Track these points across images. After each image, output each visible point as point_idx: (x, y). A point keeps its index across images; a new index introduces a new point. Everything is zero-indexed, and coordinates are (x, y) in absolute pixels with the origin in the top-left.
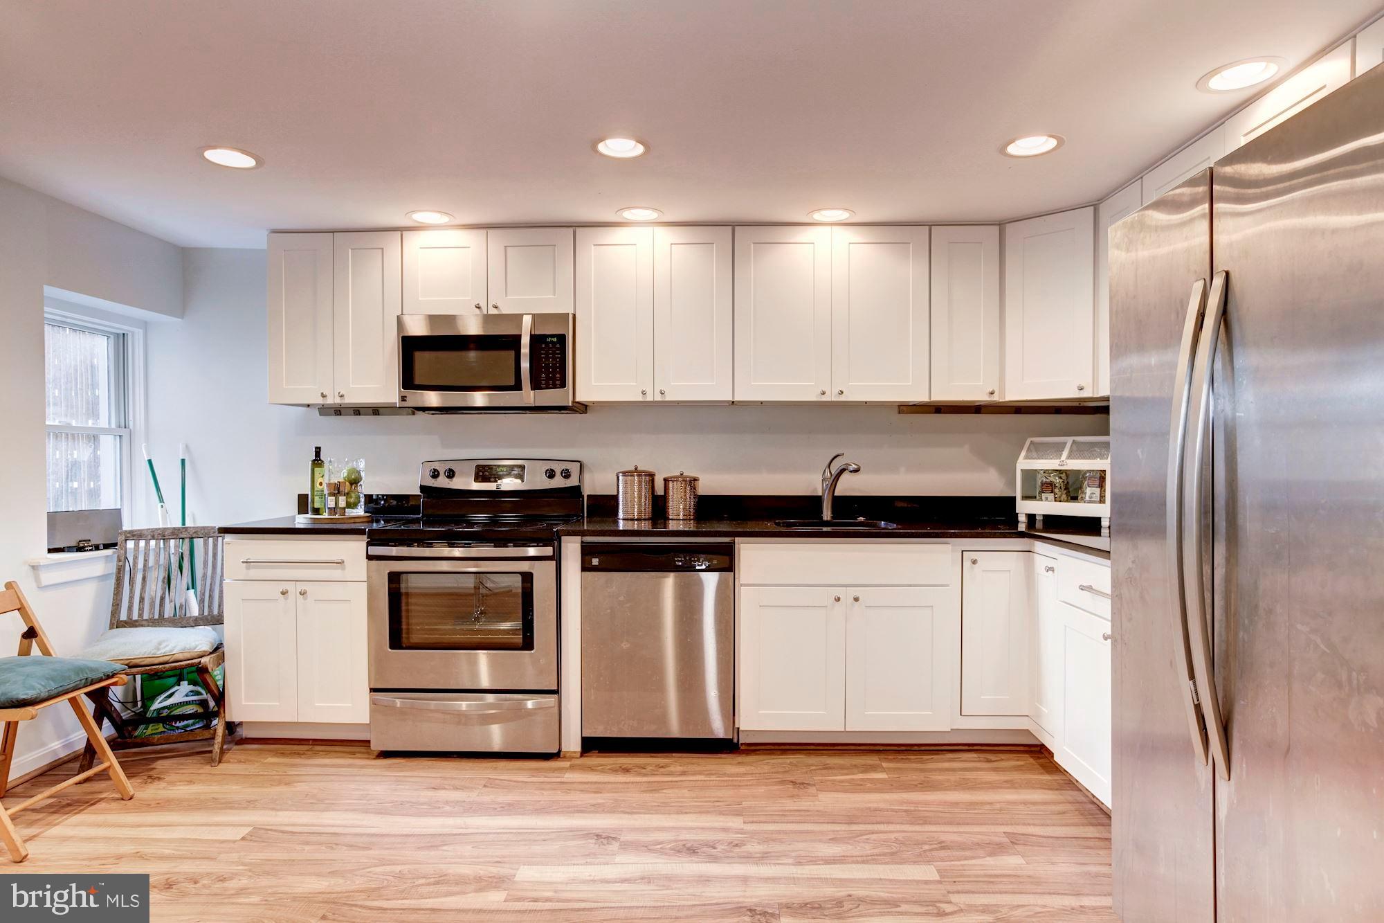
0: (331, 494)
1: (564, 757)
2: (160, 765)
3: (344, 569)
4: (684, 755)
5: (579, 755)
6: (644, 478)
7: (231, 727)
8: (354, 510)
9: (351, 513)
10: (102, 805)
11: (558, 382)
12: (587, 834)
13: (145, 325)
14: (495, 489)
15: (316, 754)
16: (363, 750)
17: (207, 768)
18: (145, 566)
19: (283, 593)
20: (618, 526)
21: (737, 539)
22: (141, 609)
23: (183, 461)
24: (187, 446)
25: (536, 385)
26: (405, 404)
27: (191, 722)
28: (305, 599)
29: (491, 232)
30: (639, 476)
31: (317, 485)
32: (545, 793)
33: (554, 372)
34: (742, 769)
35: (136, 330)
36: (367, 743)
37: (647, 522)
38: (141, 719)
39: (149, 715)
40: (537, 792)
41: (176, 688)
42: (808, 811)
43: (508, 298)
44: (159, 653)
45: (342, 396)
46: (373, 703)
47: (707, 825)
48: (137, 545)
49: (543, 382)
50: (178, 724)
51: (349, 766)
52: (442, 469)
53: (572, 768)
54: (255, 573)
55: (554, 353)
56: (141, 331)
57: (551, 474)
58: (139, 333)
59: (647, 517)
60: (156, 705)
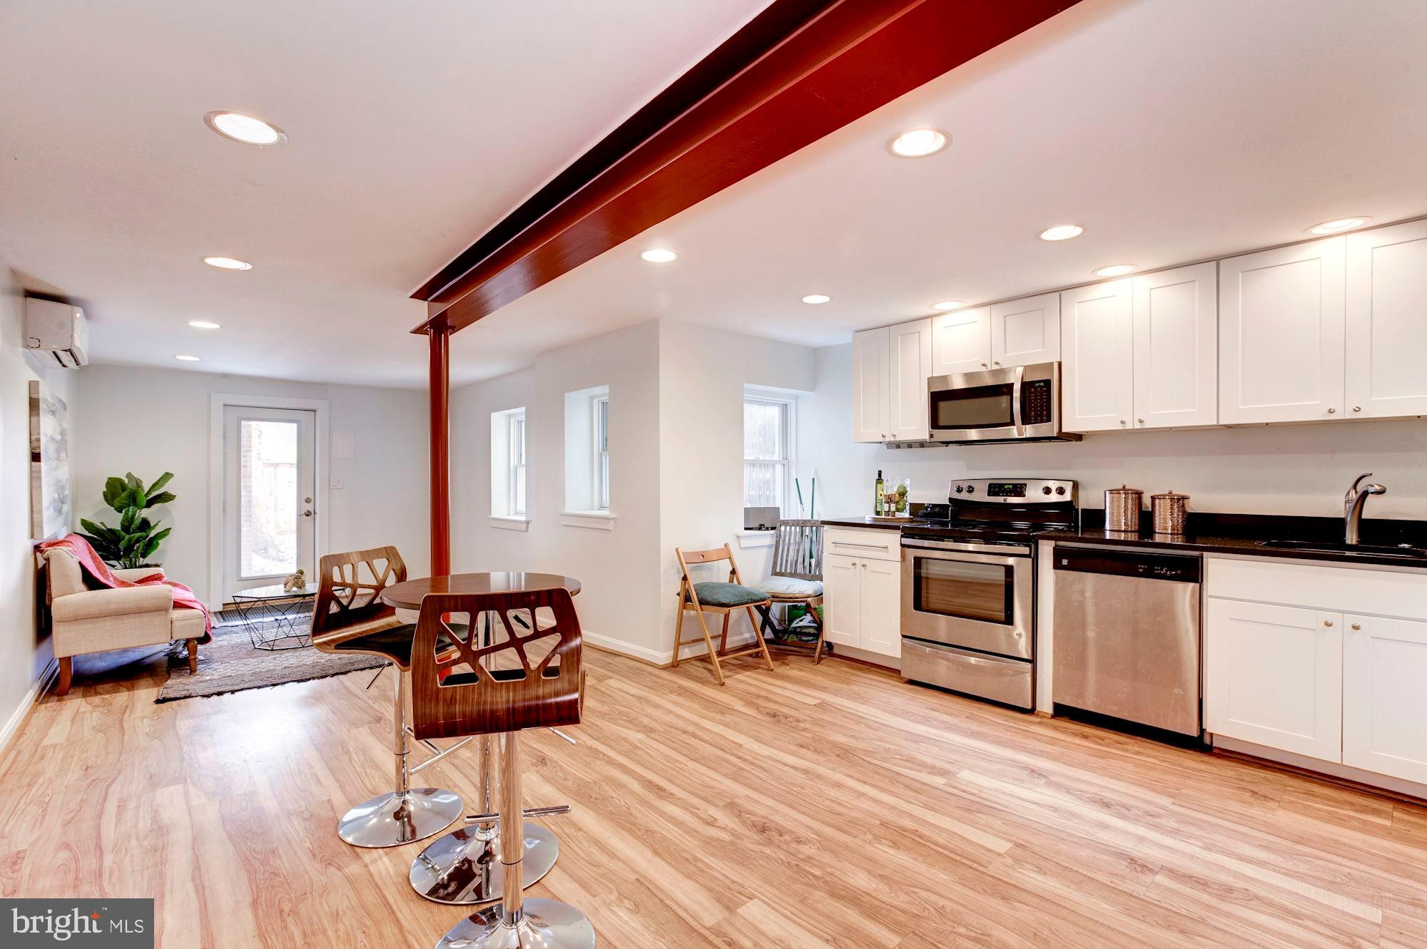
0: (886, 502)
1: (1038, 715)
2: (790, 658)
3: (888, 552)
4: (1148, 741)
5: (1050, 716)
6: (1130, 495)
7: (830, 645)
8: (902, 514)
9: (898, 515)
10: (760, 670)
11: (1045, 418)
12: (1025, 767)
13: (796, 398)
14: (1002, 501)
15: (870, 672)
16: (896, 675)
17: (811, 666)
18: (789, 541)
19: (853, 564)
20: (1105, 536)
21: (1205, 554)
22: (786, 567)
23: (813, 479)
24: (816, 470)
25: (1026, 421)
26: (933, 440)
27: (811, 638)
28: (865, 569)
29: (993, 307)
30: (1125, 494)
31: (879, 495)
32: (1008, 733)
33: (1042, 411)
34: (1202, 766)
35: (791, 401)
36: (898, 672)
37: (1133, 534)
38: (785, 631)
39: (790, 629)
40: (1003, 731)
41: (804, 617)
42: (1253, 818)
43: (1008, 355)
44: (788, 592)
45: (895, 436)
46: (903, 645)
47: (1136, 794)
48: (786, 529)
49: (1033, 418)
50: (804, 638)
51: (888, 683)
52: (965, 486)
53: (1040, 723)
54: (839, 550)
55: (1042, 395)
56: (794, 402)
57: (1047, 491)
58: (793, 402)
59: (1133, 529)
60: (794, 625)
